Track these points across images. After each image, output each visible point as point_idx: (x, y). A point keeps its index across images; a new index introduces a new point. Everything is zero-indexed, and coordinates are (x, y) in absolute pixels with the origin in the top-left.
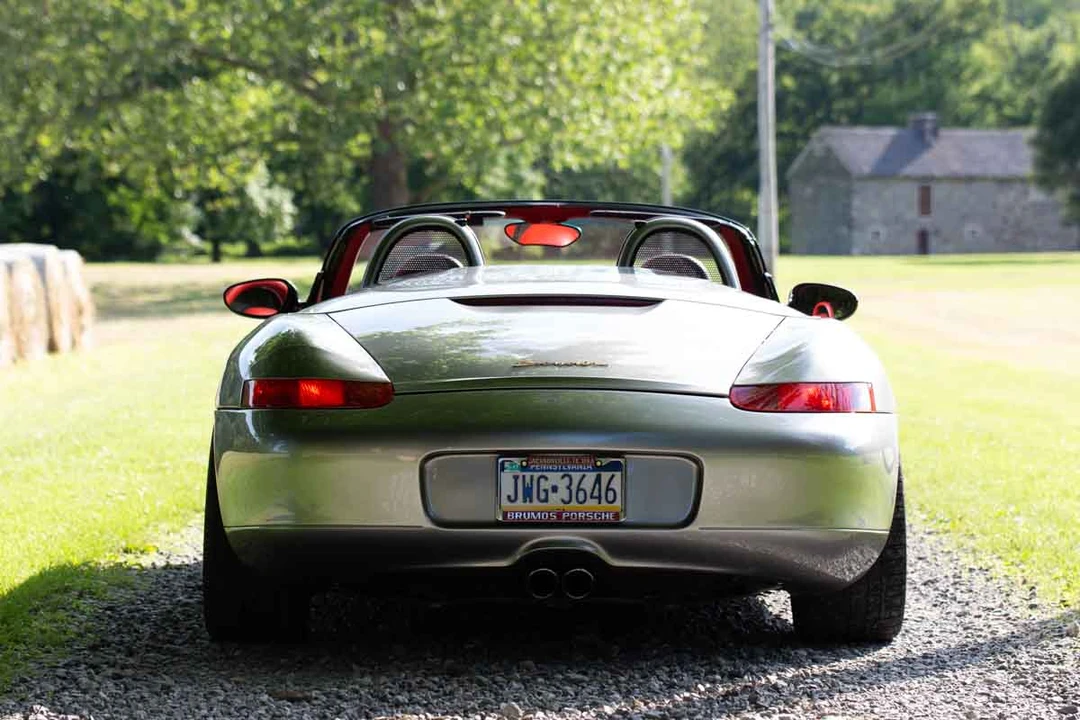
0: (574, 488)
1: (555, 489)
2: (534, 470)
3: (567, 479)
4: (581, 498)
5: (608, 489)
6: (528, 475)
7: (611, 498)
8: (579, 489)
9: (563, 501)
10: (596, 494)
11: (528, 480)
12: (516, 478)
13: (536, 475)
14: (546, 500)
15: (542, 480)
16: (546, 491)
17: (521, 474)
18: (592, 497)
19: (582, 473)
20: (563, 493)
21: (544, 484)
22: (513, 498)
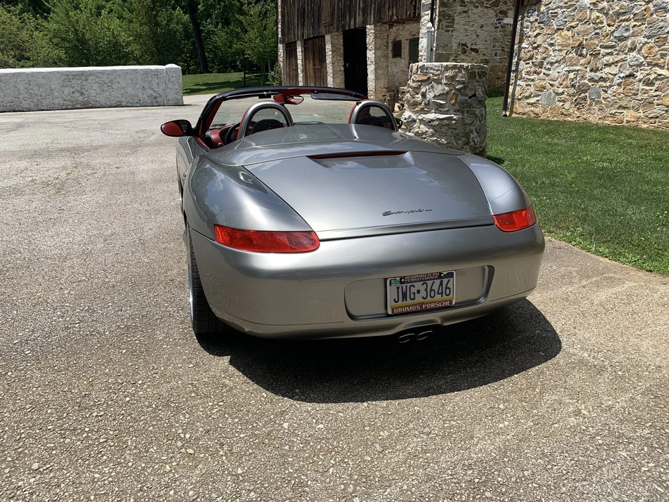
0: (429, 290)
1: (419, 292)
2: (407, 282)
3: (425, 285)
4: (432, 295)
5: (446, 288)
6: (404, 286)
7: (448, 293)
8: (431, 290)
9: (423, 298)
10: (440, 291)
11: (404, 288)
12: (398, 288)
13: (409, 285)
14: (414, 299)
15: (412, 287)
16: (414, 293)
17: (400, 286)
18: (438, 294)
19: (432, 281)
20: (423, 293)
21: (413, 290)
22: (397, 300)
